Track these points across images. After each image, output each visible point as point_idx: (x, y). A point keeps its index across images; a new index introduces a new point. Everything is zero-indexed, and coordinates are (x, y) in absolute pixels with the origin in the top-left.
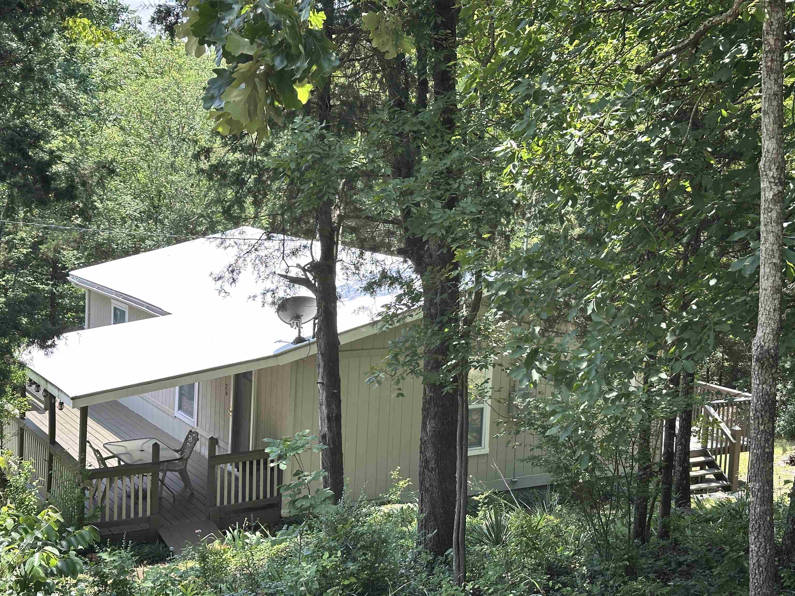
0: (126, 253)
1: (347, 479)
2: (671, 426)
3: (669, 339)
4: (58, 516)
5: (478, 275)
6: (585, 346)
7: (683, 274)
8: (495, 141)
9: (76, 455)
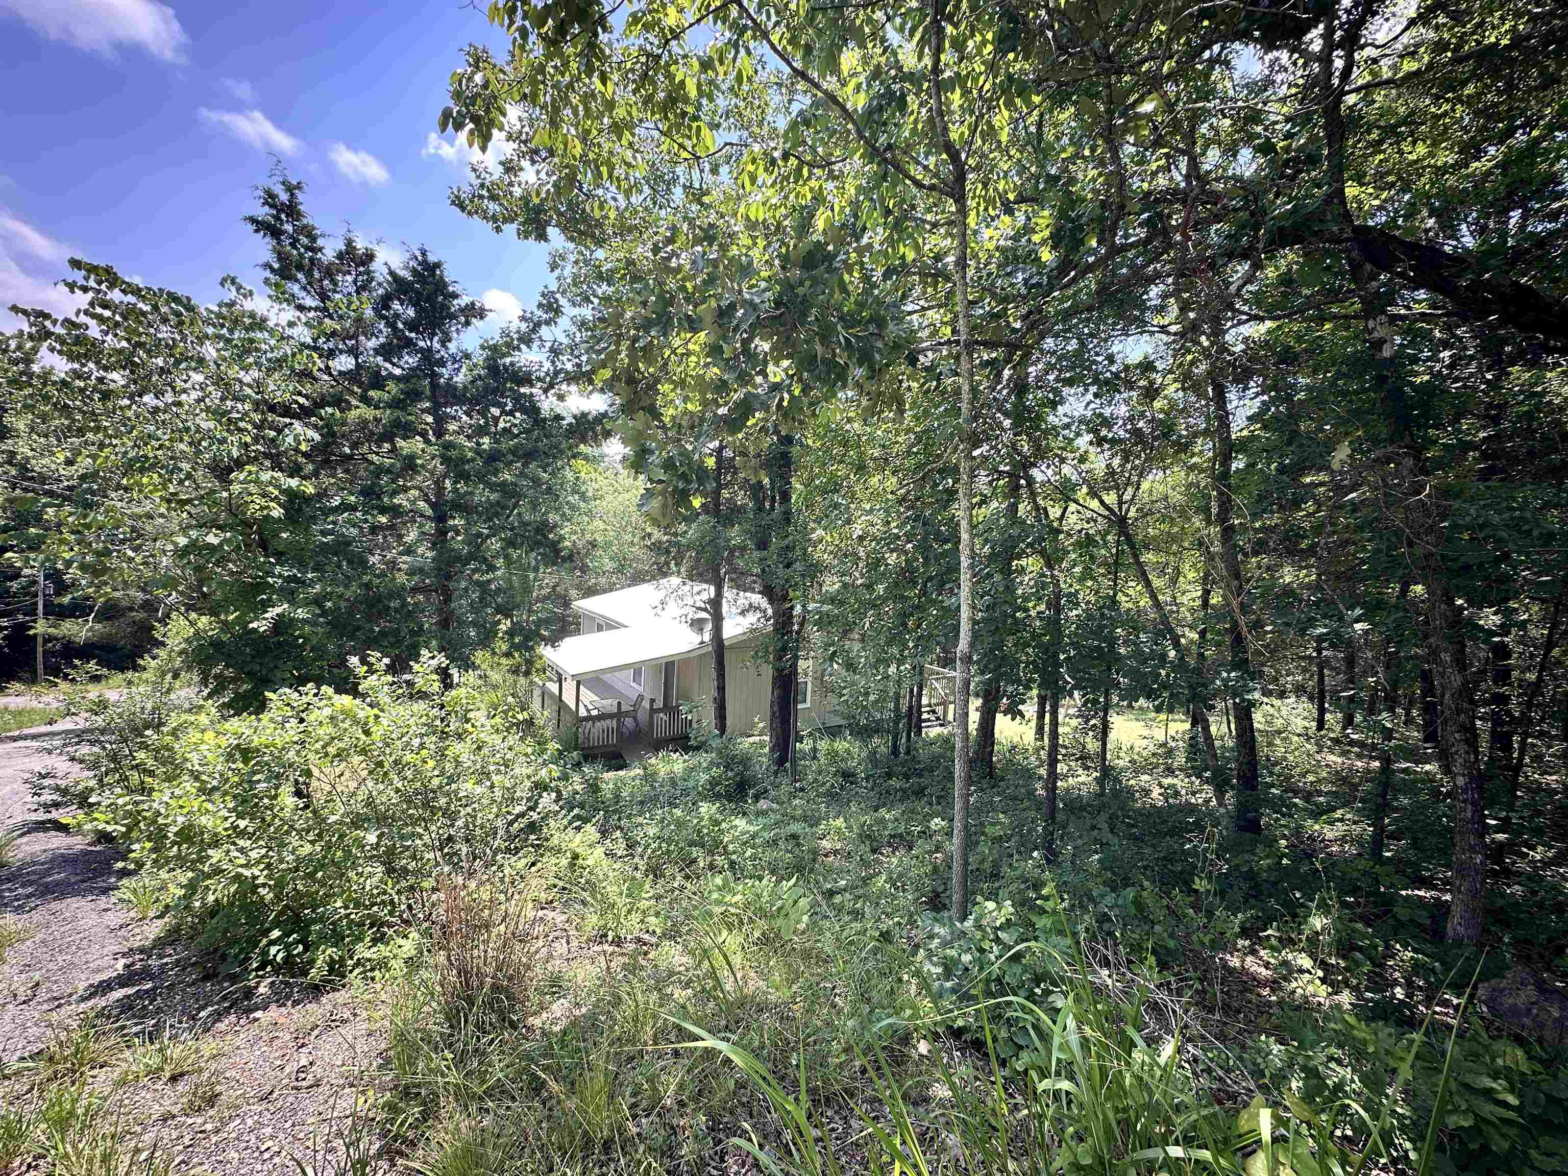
0: (605, 591)
1: (728, 723)
2: (912, 691)
3: (911, 644)
4: (558, 746)
5: (804, 606)
6: (864, 649)
7: (918, 607)
8: (813, 530)
9: (573, 708)
